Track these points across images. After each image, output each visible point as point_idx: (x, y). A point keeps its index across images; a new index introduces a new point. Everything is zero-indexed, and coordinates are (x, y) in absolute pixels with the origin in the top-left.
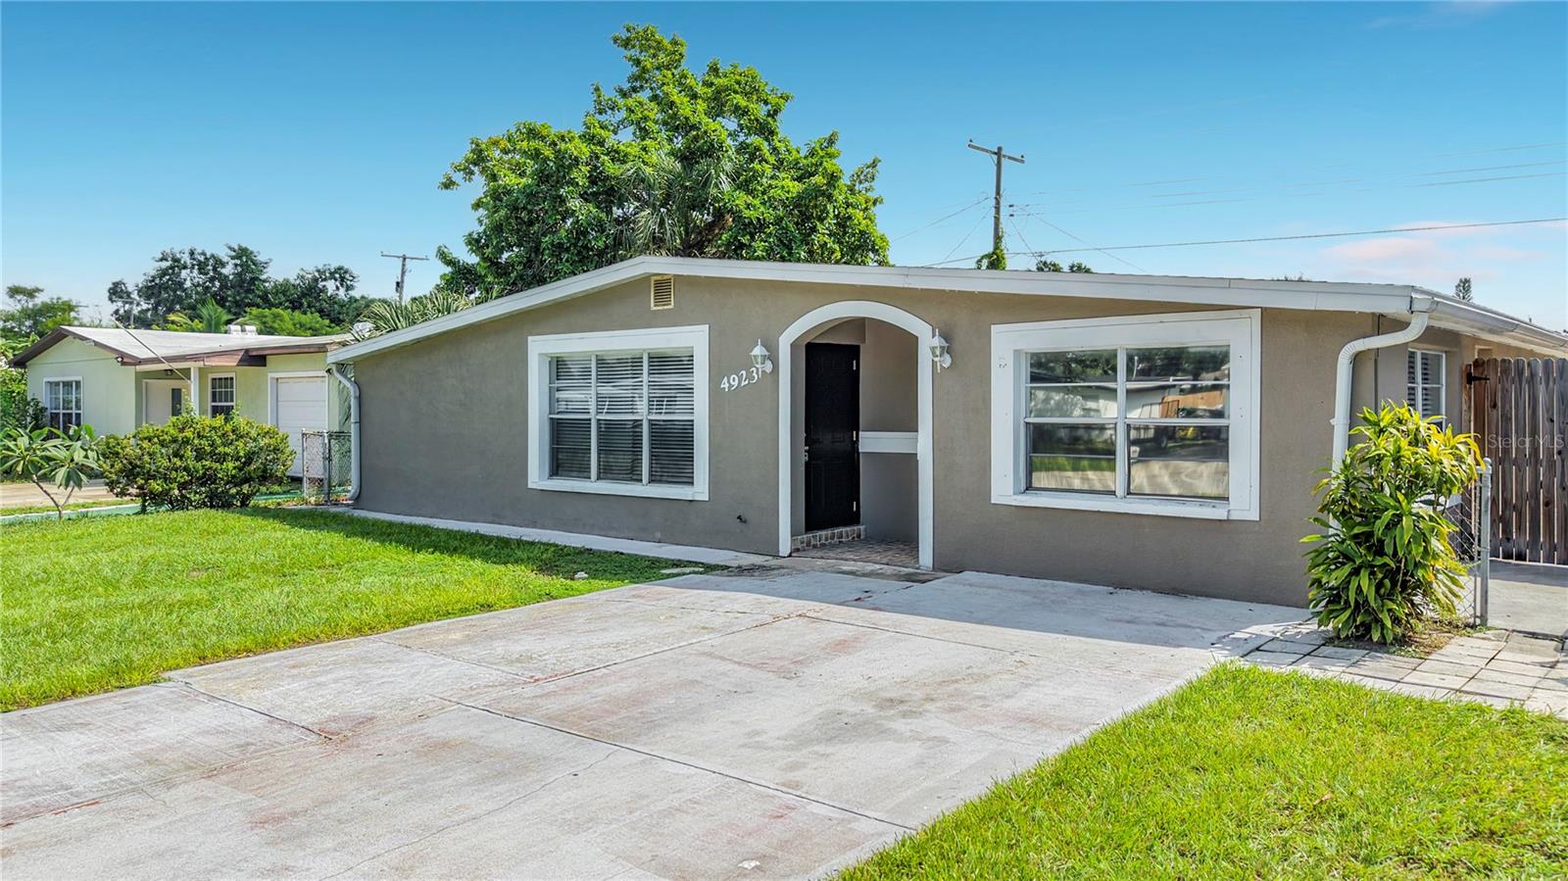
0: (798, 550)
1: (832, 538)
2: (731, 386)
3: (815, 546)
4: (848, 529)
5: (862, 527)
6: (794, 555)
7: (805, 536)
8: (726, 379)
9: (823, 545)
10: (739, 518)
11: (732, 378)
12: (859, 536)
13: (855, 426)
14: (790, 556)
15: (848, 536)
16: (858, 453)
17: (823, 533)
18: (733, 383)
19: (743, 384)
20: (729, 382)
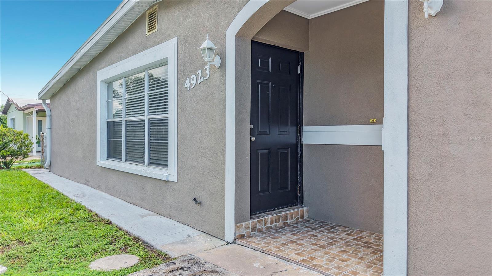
0: (242, 237)
1: (278, 220)
2: (191, 85)
3: (260, 231)
4: (293, 211)
5: (305, 209)
6: (237, 242)
7: (250, 222)
8: (188, 81)
9: (269, 228)
10: (195, 200)
11: (192, 77)
12: (302, 217)
13: (298, 121)
14: (234, 242)
15: (292, 218)
16: (302, 144)
17: (269, 217)
18: (192, 82)
19: (199, 81)
20: (190, 82)
